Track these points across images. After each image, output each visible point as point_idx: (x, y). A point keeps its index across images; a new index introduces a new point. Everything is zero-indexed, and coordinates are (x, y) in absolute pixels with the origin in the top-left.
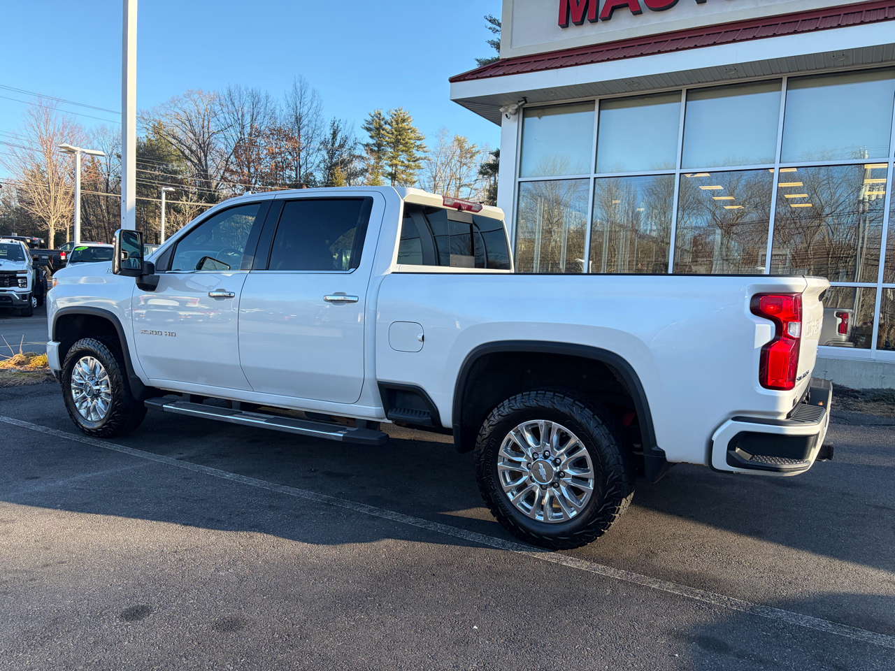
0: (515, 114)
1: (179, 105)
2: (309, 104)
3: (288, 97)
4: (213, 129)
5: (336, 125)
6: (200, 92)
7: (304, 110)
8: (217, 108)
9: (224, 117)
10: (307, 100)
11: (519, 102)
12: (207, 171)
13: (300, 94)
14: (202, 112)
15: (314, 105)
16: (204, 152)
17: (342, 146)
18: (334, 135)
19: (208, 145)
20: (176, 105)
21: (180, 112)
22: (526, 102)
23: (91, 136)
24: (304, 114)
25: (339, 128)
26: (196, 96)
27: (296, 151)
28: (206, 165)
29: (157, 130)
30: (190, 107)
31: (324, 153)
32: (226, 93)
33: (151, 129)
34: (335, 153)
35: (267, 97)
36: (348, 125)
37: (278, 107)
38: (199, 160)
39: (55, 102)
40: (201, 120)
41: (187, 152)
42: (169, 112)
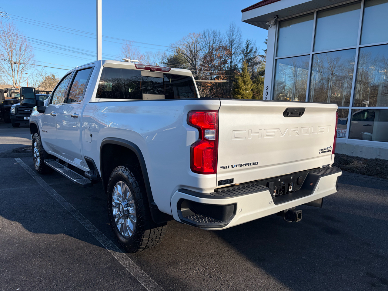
0: (274, 25)
1: (186, 40)
2: (236, 34)
3: (227, 32)
4: (198, 49)
5: (248, 42)
6: (194, 34)
7: (234, 37)
8: (199, 40)
9: (202, 43)
10: (235, 33)
11: (274, 18)
12: (195, 67)
13: (232, 30)
14: (194, 42)
15: (238, 34)
16: (195, 58)
17: (250, 52)
18: (247, 47)
19: (196, 55)
20: (184, 40)
21: (185, 43)
22: (278, 18)
23: (155, 56)
24: (234, 38)
25: (250, 44)
26: (192, 36)
27: (230, 55)
28: (195, 64)
29: (178, 51)
30: (190, 40)
31: (242, 55)
32: (203, 33)
33: (175, 51)
34: (247, 55)
35: (219, 33)
36: (253, 42)
37: (224, 37)
38: (193, 62)
39: (132, 42)
40: (193, 45)
41: (188, 59)
42: (182, 43)
